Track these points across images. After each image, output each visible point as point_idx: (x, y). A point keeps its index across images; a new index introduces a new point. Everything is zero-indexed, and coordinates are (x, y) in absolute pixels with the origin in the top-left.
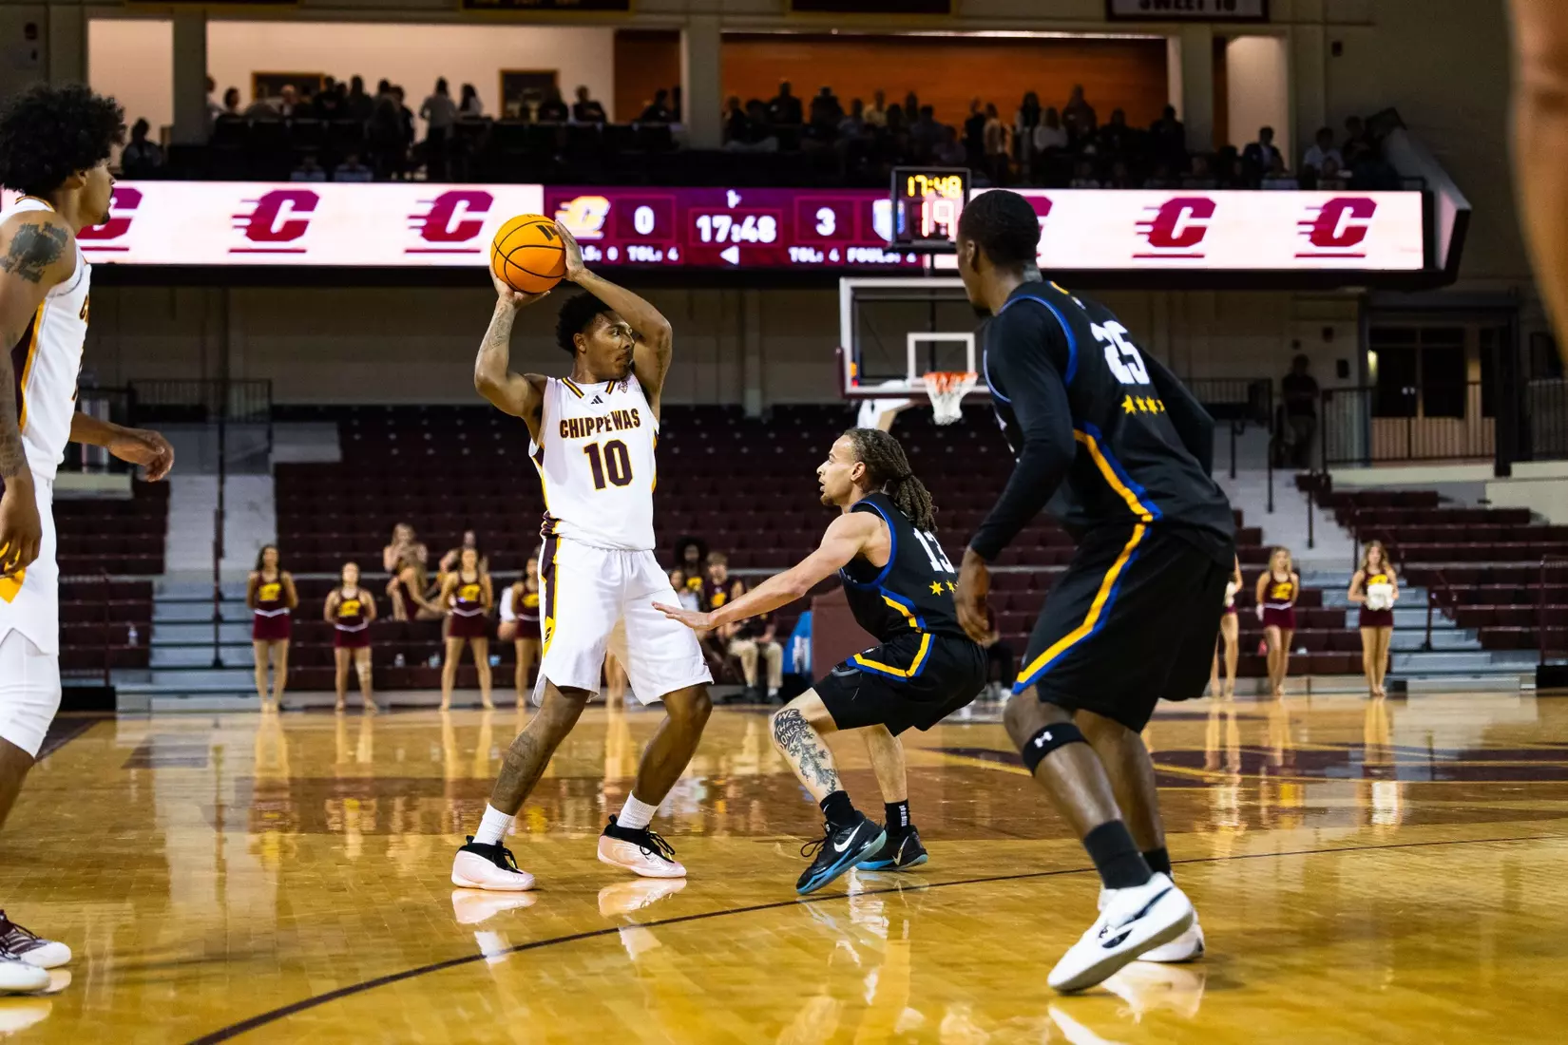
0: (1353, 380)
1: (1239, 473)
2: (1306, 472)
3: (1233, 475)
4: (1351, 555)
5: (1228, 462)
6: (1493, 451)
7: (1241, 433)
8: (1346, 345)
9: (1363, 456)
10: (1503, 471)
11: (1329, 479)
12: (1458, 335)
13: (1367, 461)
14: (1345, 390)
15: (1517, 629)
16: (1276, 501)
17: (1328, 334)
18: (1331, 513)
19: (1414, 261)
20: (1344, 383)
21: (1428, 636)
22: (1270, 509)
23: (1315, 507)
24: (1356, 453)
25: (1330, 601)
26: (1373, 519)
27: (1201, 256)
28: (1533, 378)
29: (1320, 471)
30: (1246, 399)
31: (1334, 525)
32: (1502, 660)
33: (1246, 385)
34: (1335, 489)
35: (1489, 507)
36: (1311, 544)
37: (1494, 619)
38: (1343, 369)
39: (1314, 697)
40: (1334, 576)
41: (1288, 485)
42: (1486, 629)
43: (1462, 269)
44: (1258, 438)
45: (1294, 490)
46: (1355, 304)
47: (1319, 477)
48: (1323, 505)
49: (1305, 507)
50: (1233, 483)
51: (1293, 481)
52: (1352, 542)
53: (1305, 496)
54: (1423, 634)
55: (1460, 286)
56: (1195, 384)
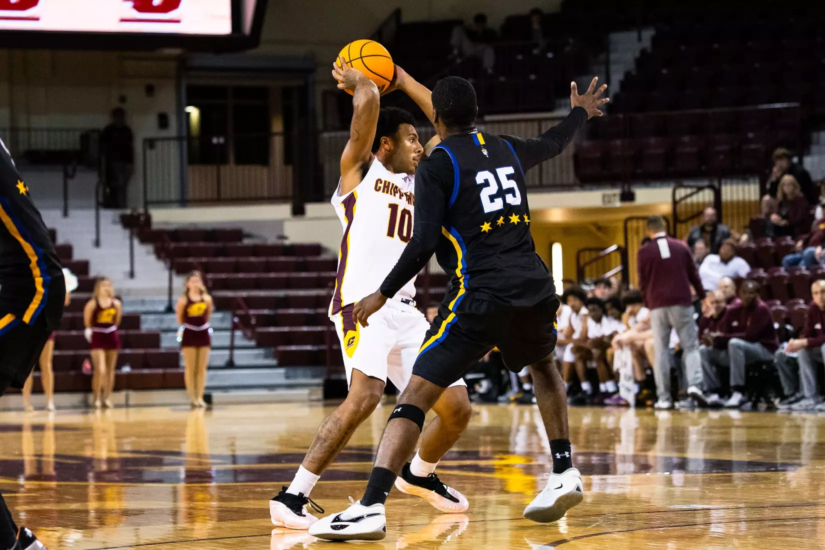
0: (172, 131)
1: (72, 212)
2: (128, 212)
3: (65, 214)
4: (166, 284)
5: (62, 203)
6: (290, 193)
7: (72, 177)
8: (166, 99)
9: (178, 198)
10: (298, 211)
11: (148, 218)
12: (262, 93)
13: (184, 202)
14: (164, 139)
15: (309, 348)
16: (103, 236)
17: (150, 90)
18: (150, 248)
19: (224, 27)
20: (164, 133)
21: (231, 356)
22: (97, 243)
23: (136, 242)
24: (174, 195)
25: (148, 325)
26: (187, 253)
27: (37, 19)
28: (326, 129)
29: (141, 210)
30: (78, 147)
31: (152, 258)
32: (295, 377)
33: (78, 134)
34: (155, 227)
35: (287, 242)
36: (132, 275)
37: (288, 339)
38: (163, 122)
39: (131, 410)
40: (153, 302)
41: (114, 222)
42: (282, 348)
43: (265, 35)
44: (88, 180)
45: (119, 228)
46: (173, 65)
47: (139, 215)
48: (144, 240)
49: (127, 242)
50: (65, 221)
51: (117, 219)
52: (166, 274)
53: (127, 233)
54: (227, 352)
55: (263, 49)
56: (33, 133)
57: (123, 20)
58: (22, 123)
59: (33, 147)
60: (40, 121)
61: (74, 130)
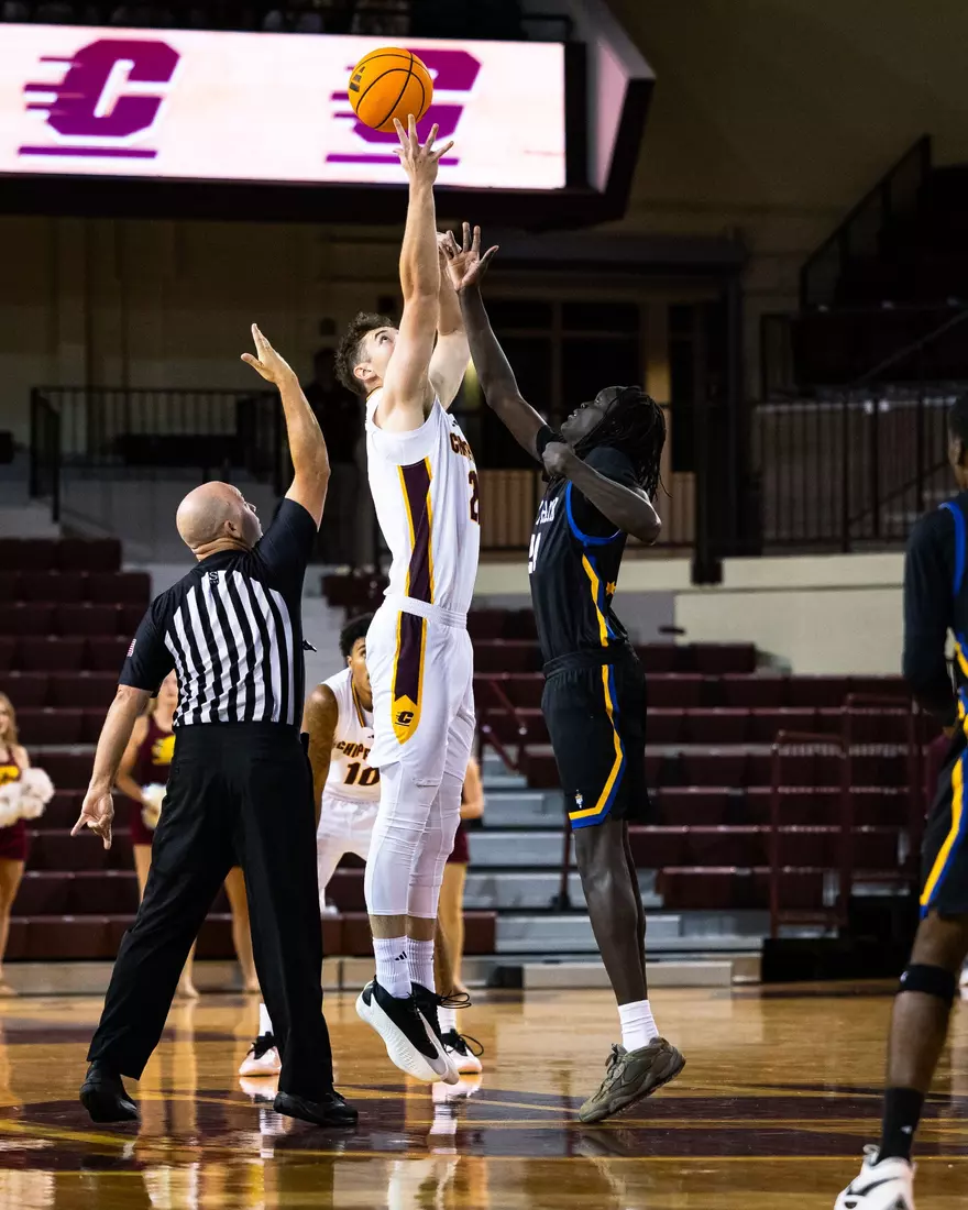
2: (343, 570)
6: (691, 536)
10: (707, 574)
12: (628, 315)
15: (732, 870)
19: (549, 174)
21: (565, 884)
27: (151, 154)
28: (765, 400)
29: (369, 569)
30: (231, 430)
32: (702, 931)
33: (231, 401)
35: (681, 640)
37: (686, 851)
42: (670, 870)
43: (637, 193)
47: (368, 578)
54: (557, 877)
55: (634, 222)
56: (135, 398)
57: (332, 158)
58: (111, 374)
59: (136, 430)
60: (152, 373)
61: (224, 392)
